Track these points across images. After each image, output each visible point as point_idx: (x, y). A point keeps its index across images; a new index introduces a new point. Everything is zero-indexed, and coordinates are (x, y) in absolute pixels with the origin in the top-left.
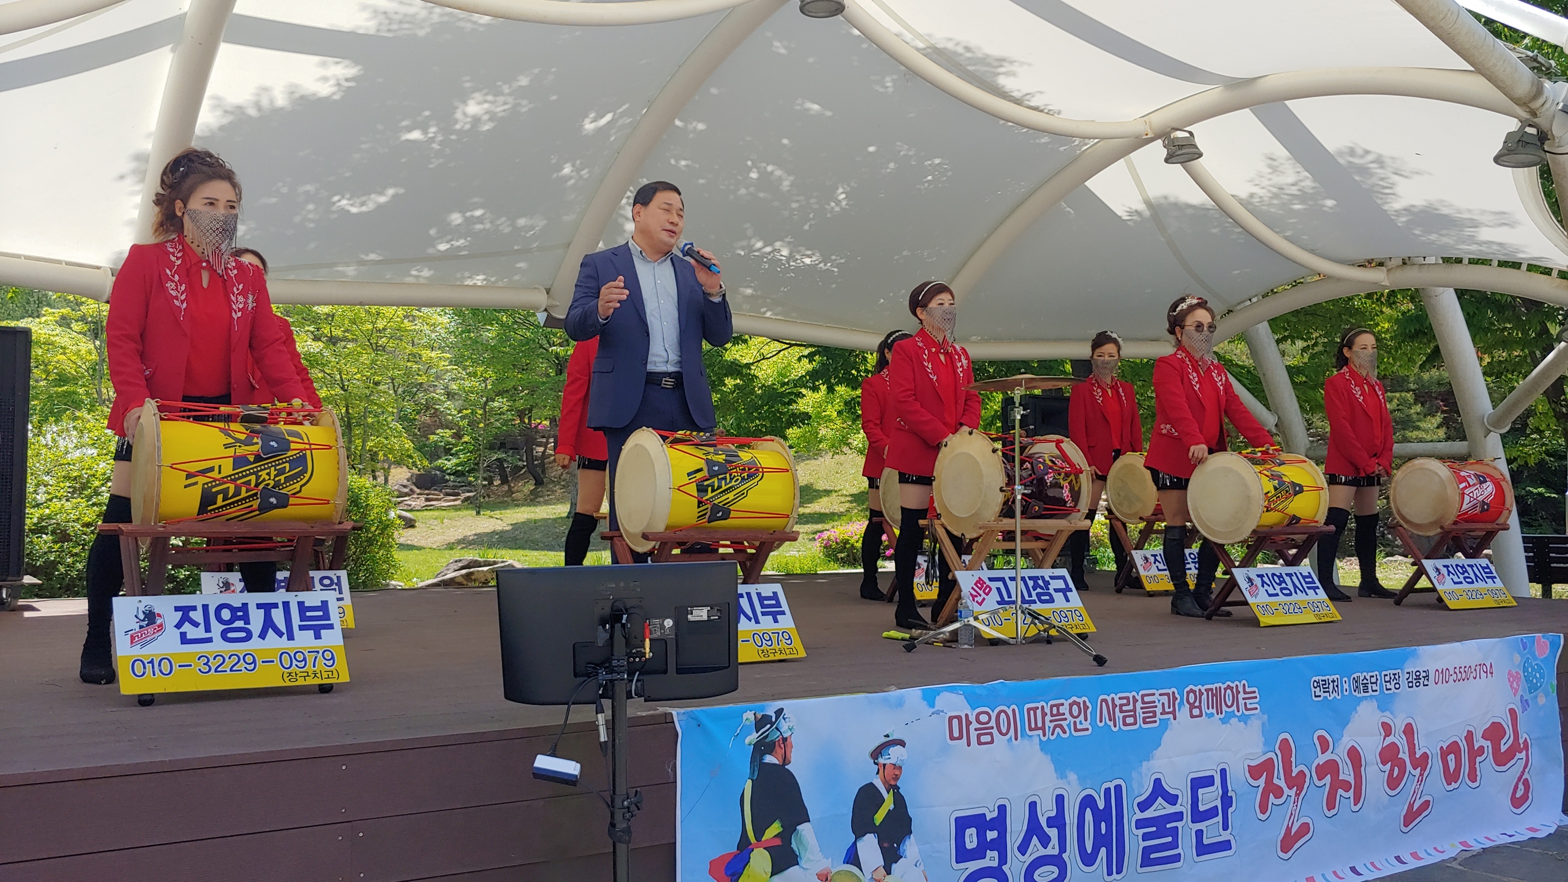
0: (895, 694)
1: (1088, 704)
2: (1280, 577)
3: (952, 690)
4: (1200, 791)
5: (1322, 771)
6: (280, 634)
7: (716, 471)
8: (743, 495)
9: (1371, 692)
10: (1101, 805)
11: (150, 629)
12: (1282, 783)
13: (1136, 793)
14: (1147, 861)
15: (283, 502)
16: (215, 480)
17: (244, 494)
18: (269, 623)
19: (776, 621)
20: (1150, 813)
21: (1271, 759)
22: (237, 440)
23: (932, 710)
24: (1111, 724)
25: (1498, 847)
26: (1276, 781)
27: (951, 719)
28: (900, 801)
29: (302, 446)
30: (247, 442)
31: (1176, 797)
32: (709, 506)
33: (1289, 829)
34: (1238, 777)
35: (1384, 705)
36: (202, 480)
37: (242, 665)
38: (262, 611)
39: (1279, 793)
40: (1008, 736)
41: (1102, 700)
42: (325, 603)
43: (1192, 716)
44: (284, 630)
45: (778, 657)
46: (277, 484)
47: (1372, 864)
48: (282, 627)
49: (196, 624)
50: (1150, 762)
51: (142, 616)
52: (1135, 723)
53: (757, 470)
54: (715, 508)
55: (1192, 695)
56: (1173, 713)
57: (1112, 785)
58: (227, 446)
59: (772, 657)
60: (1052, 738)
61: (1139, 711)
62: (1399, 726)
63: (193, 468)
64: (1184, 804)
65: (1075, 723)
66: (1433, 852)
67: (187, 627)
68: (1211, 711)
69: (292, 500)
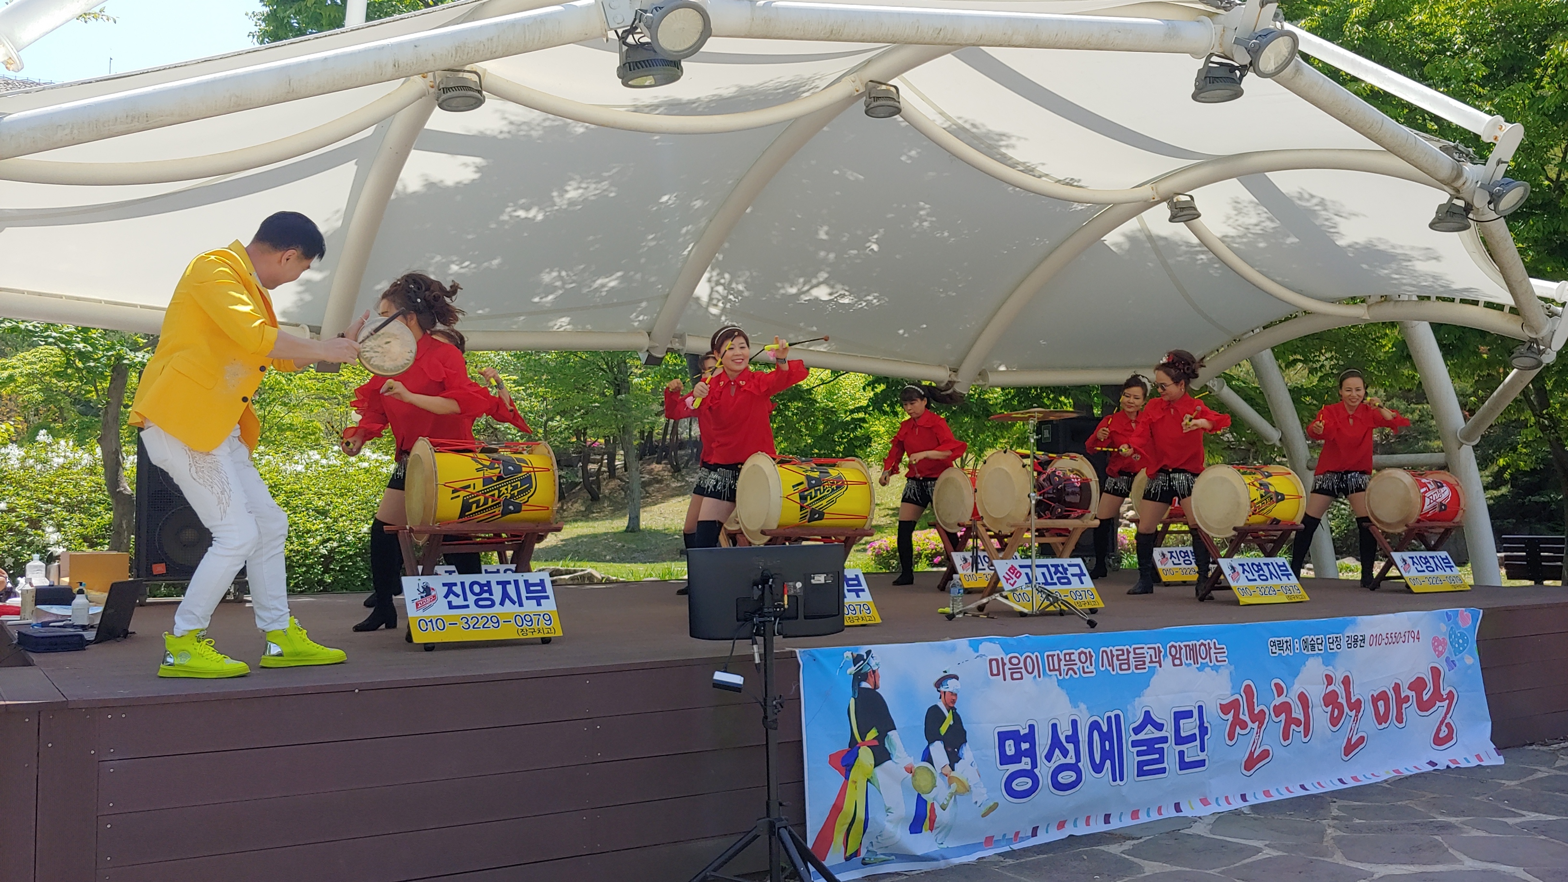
0: (950, 642)
1: (1092, 653)
2: (1259, 565)
3: (990, 641)
4: (1182, 722)
5: (1278, 710)
6: (514, 603)
7: (814, 484)
8: (832, 502)
9: (1317, 651)
10: (1105, 728)
11: (428, 599)
12: (1246, 718)
13: (1131, 720)
14: (1141, 773)
15: (518, 509)
16: (473, 493)
17: (490, 504)
18: (505, 595)
19: (858, 596)
20: (1142, 736)
21: (1237, 700)
22: (484, 466)
23: (977, 654)
24: (1110, 669)
25: (1423, 773)
26: (1241, 716)
27: (991, 661)
28: (957, 718)
29: (528, 469)
30: (491, 467)
31: (1163, 725)
32: (809, 510)
33: (1252, 753)
34: (1212, 713)
35: (1328, 660)
36: (463, 494)
37: (490, 624)
38: (500, 586)
39: (1244, 725)
40: (1033, 675)
41: (1103, 652)
42: (542, 581)
43: (1174, 665)
44: (516, 600)
45: (861, 622)
46: (513, 496)
47: (1319, 783)
48: (514, 596)
49: (458, 596)
50: (1142, 698)
51: (422, 590)
52: (1129, 669)
53: (843, 483)
54: (813, 512)
55: (1173, 649)
56: (1159, 662)
57: (1112, 715)
58: (478, 470)
59: (856, 623)
60: (1067, 677)
61: (1131, 659)
62: (1339, 677)
63: (458, 485)
64: (1169, 730)
65: (1083, 667)
66: (1371, 776)
67: (451, 597)
68: (1188, 662)
69: (524, 508)
